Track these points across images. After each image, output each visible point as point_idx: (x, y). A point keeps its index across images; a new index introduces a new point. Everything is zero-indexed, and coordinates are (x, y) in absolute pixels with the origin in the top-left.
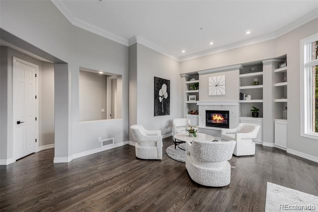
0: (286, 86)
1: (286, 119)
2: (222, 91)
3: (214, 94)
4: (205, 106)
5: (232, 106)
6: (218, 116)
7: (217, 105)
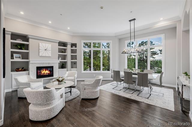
0: (76, 55)
1: (76, 68)
2: (49, 54)
3: (44, 55)
4: (36, 63)
5: (55, 63)
6: (46, 71)
7: (46, 63)
